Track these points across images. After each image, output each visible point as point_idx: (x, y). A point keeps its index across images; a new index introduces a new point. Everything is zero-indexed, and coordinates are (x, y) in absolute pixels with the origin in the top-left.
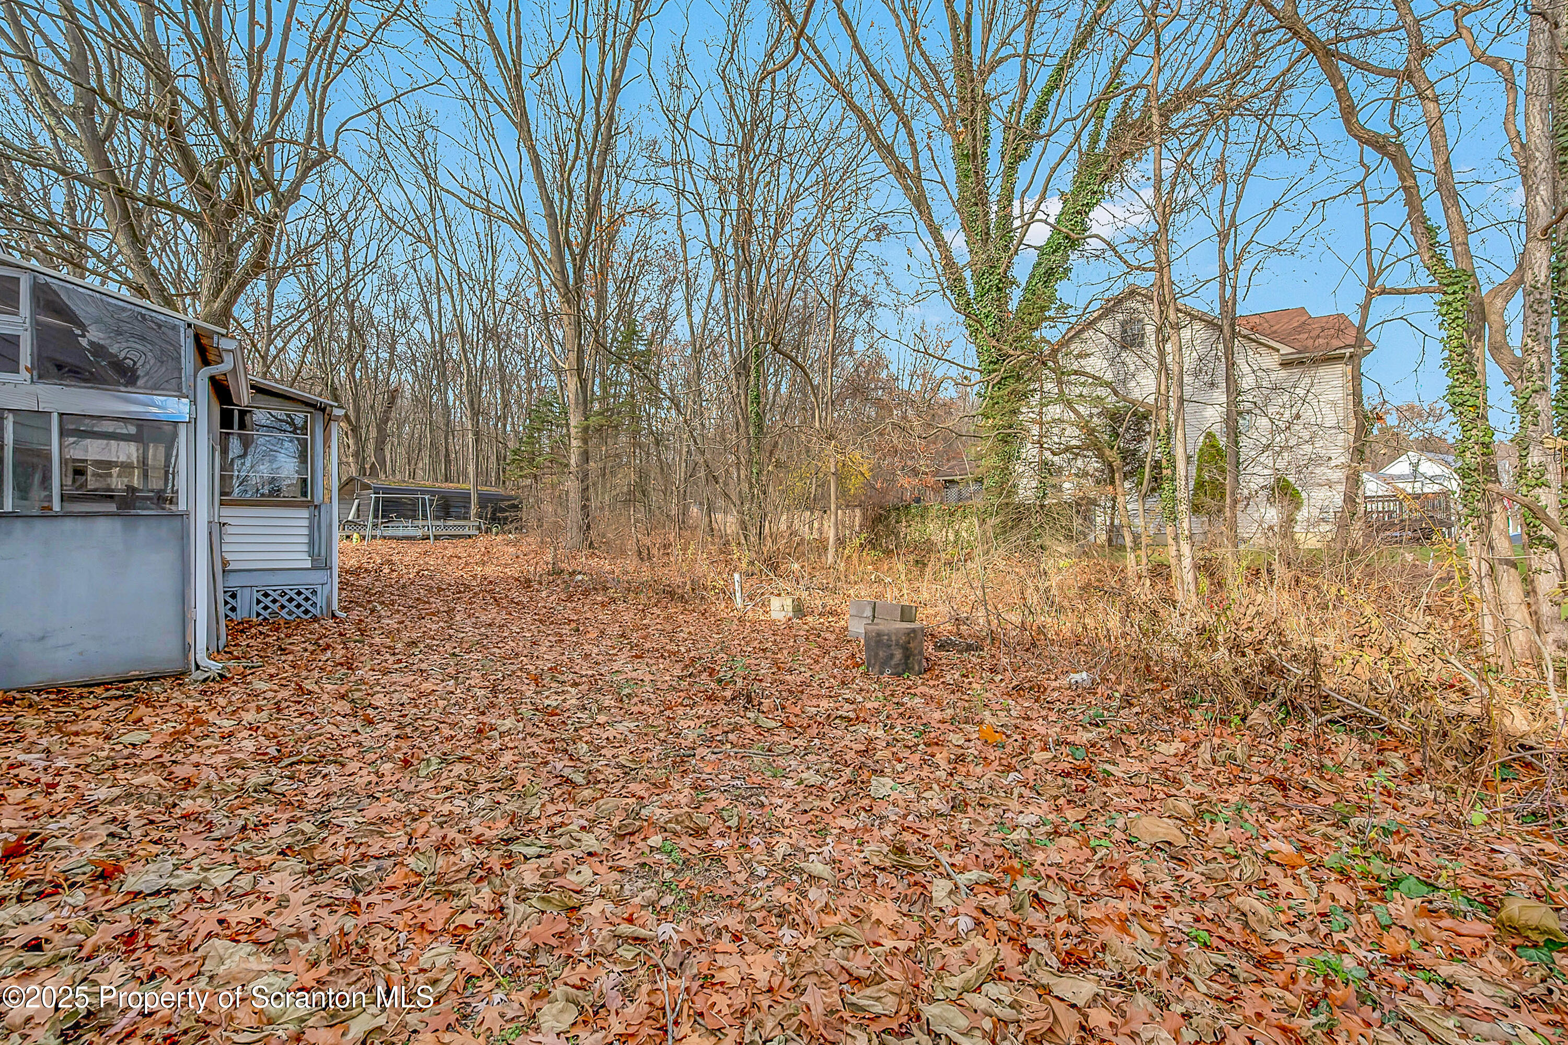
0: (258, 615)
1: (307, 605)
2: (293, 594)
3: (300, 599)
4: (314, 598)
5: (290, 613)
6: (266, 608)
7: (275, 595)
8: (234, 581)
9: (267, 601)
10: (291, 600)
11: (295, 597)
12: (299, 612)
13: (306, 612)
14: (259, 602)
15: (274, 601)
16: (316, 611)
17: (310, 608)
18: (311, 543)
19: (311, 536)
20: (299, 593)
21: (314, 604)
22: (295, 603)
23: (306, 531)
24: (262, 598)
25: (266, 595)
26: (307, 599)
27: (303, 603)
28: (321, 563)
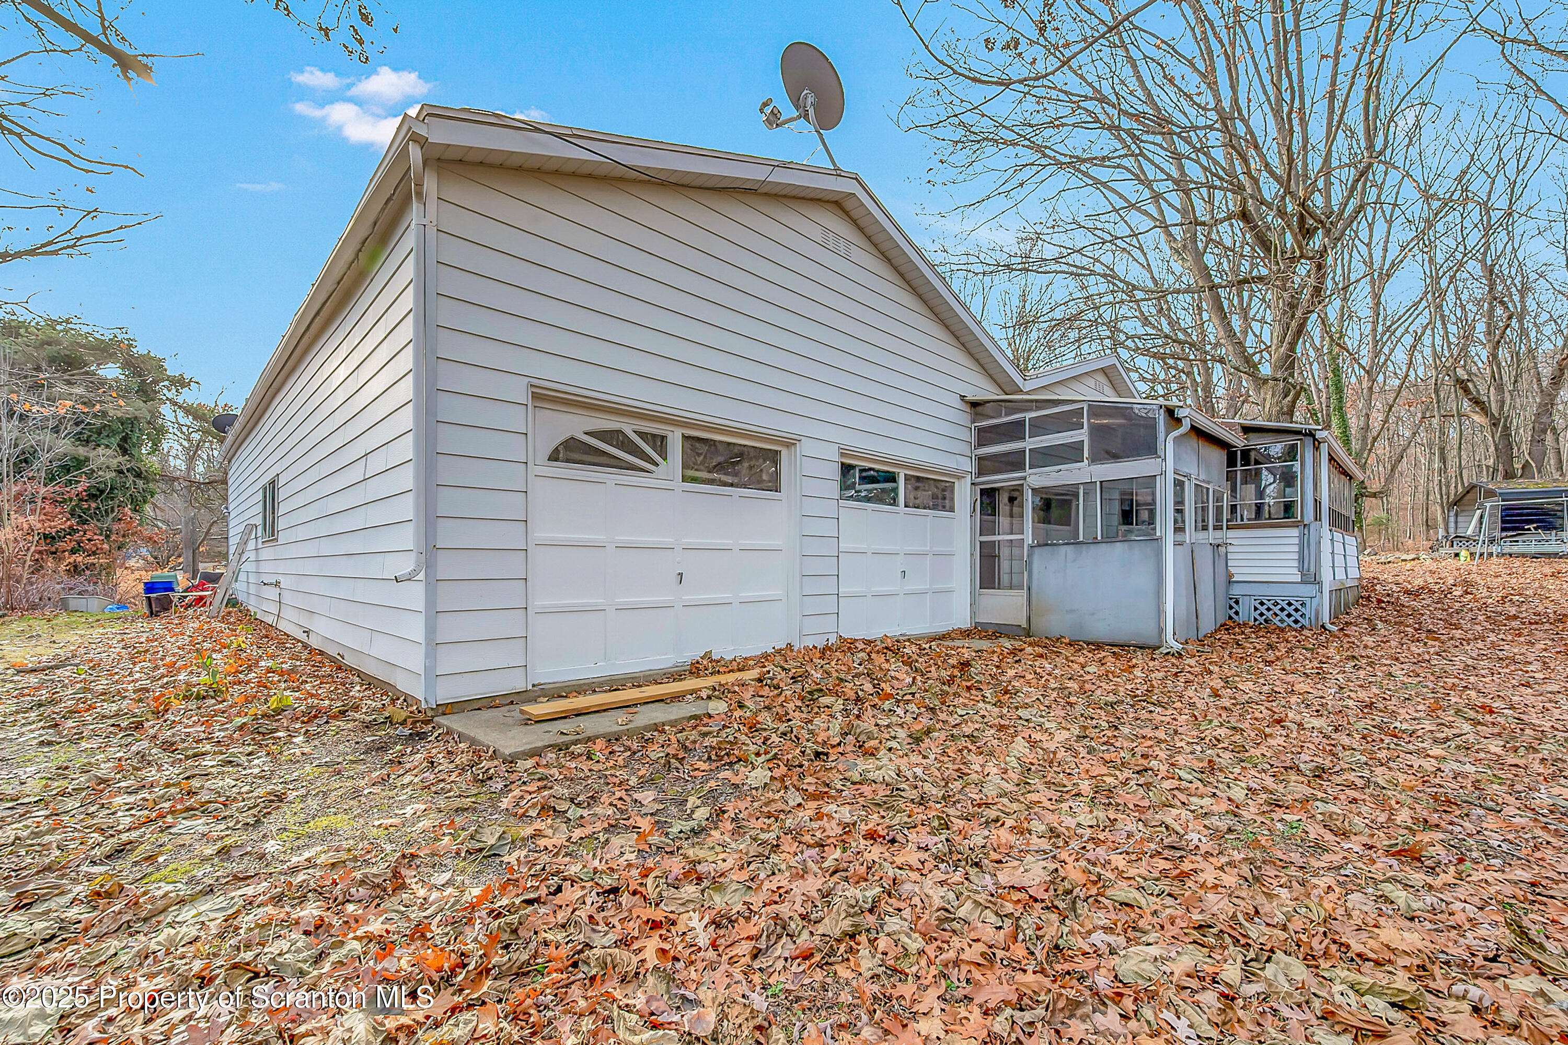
0: (1255, 620)
1: (1297, 615)
2: (1284, 604)
3: (1291, 610)
4: (1303, 610)
5: (1282, 621)
6: (1262, 614)
7: (1269, 604)
8: (1236, 591)
9: (1263, 609)
10: (1282, 610)
11: (1286, 607)
12: (1290, 621)
13: (1296, 622)
14: (1256, 609)
15: (1269, 609)
16: (1305, 622)
17: (1299, 619)
18: (1301, 560)
19: (1301, 553)
20: (1290, 604)
21: (1302, 615)
22: (1286, 613)
23: (1296, 549)
24: (1259, 606)
25: (1262, 604)
26: (1297, 610)
27: (1293, 613)
28: (1311, 578)
